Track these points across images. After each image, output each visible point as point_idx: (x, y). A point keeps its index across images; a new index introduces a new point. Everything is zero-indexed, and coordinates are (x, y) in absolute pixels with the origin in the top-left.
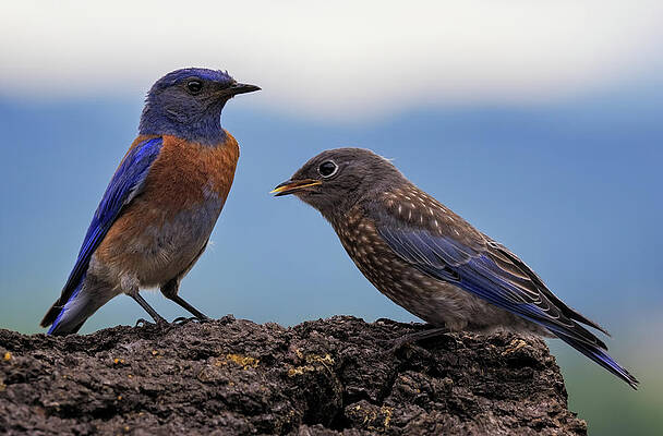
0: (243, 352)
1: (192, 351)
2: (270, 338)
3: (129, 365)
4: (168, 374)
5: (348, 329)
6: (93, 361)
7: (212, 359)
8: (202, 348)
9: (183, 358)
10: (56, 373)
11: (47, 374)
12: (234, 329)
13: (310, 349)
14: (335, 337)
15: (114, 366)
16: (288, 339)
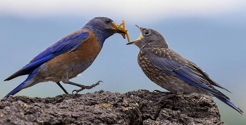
0: (107, 102)
1: (89, 102)
2: (117, 98)
3: (67, 108)
4: (81, 110)
5: (143, 94)
6: (55, 106)
7: (96, 105)
8: (93, 101)
9: (86, 105)
10: (42, 111)
11: (39, 111)
12: (104, 95)
13: (130, 101)
14: (139, 97)
15: (62, 108)
16: (123, 98)
